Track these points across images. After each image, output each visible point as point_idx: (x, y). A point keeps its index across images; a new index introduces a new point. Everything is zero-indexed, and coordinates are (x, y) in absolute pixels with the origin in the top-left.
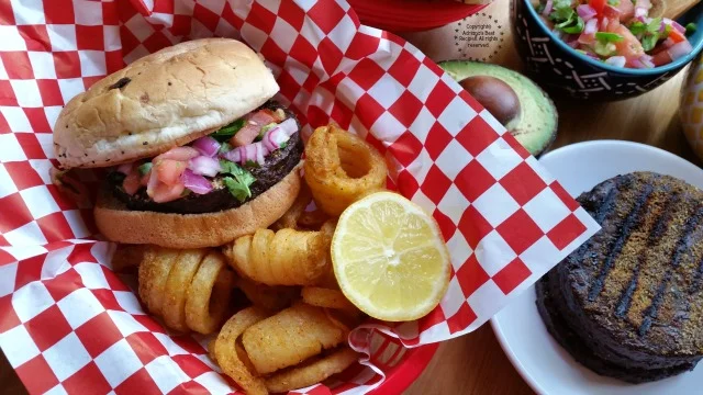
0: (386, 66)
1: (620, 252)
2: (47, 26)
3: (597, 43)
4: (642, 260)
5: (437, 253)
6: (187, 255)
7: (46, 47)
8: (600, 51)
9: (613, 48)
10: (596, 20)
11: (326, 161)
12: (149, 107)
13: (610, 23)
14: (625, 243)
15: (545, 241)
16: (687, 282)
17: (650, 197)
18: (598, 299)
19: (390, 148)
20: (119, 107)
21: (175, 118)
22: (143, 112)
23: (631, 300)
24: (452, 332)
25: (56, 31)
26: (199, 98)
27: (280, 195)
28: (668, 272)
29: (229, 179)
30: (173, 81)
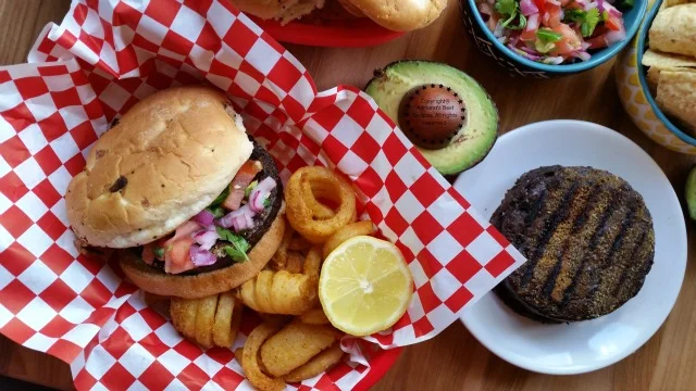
0: (345, 109)
1: (547, 243)
2: (26, 102)
3: (538, 42)
4: (566, 247)
5: (402, 275)
6: (206, 301)
7: (30, 120)
8: (540, 49)
9: (552, 46)
10: (538, 15)
11: (303, 211)
12: (152, 210)
13: (551, 17)
14: (552, 235)
15: (483, 272)
16: (602, 260)
17: (576, 193)
18: (529, 285)
19: (356, 182)
20: (126, 213)
21: (174, 211)
22: (147, 215)
23: (555, 283)
24: (417, 335)
25: (33, 102)
26: (191, 192)
27: (270, 242)
28: (587, 254)
29: (228, 247)
30: (165, 182)
